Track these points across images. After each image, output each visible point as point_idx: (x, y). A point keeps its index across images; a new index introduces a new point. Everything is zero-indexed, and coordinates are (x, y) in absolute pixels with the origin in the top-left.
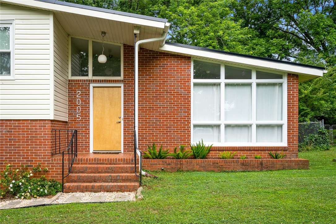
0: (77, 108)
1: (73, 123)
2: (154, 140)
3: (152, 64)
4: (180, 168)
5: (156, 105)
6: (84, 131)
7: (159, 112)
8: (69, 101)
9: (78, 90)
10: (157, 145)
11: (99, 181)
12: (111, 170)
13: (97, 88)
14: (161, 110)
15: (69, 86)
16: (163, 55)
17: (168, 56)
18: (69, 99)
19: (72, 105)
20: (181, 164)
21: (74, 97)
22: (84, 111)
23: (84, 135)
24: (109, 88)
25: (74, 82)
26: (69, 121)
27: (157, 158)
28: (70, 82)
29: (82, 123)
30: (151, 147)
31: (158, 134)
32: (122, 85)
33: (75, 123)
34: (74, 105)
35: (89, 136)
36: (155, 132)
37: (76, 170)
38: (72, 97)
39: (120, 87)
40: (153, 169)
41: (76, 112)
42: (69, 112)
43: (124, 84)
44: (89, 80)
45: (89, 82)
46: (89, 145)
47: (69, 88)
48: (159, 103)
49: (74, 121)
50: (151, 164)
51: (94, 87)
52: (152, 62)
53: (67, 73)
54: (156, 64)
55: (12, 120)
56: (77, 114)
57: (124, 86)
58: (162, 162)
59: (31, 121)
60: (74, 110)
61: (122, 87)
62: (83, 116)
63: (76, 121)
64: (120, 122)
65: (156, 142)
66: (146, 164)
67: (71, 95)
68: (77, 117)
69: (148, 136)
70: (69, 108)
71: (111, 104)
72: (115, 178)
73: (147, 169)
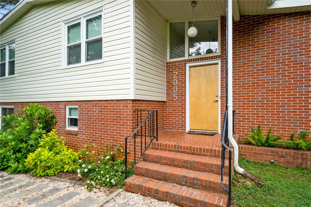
0: (174, 88)
1: (170, 102)
2: (259, 122)
3: (256, 32)
4: (302, 164)
5: (261, 80)
6: (180, 111)
7: (266, 88)
8: (167, 82)
9: (175, 71)
10: (264, 127)
11: (171, 180)
12: (190, 164)
13: (193, 68)
14: (270, 85)
15: (167, 68)
16: (273, 18)
17: (281, 16)
18: (167, 80)
19: (170, 86)
20: (303, 159)
21: (172, 78)
22: (180, 91)
23: (180, 114)
24: (206, 67)
25: (171, 64)
26: (167, 100)
27: (263, 145)
28: (168, 64)
29: (178, 102)
30: (256, 129)
31: (265, 114)
32: (219, 62)
33: (172, 102)
34: (172, 86)
35: (185, 115)
36: (260, 112)
37: (150, 158)
38: (170, 78)
39: (217, 64)
40: (258, 159)
41: (173, 92)
42: (167, 92)
43: (221, 59)
44: (185, 60)
45: (185, 62)
46: (185, 123)
47: (167, 70)
48: (266, 77)
49: (171, 100)
50: (254, 153)
51: (190, 67)
52: (257, 29)
53: (166, 56)
54: (262, 31)
55: (102, 100)
56: (173, 94)
57: (221, 62)
58: (272, 153)
59: (117, 101)
60: (172, 90)
61: (220, 64)
62: (179, 96)
63: (173, 100)
64: (217, 101)
65: (262, 125)
66: (247, 152)
67: (169, 76)
68: (174, 96)
69: (251, 117)
70: (167, 88)
71: (207, 82)
72: (191, 182)
73: (248, 158)
